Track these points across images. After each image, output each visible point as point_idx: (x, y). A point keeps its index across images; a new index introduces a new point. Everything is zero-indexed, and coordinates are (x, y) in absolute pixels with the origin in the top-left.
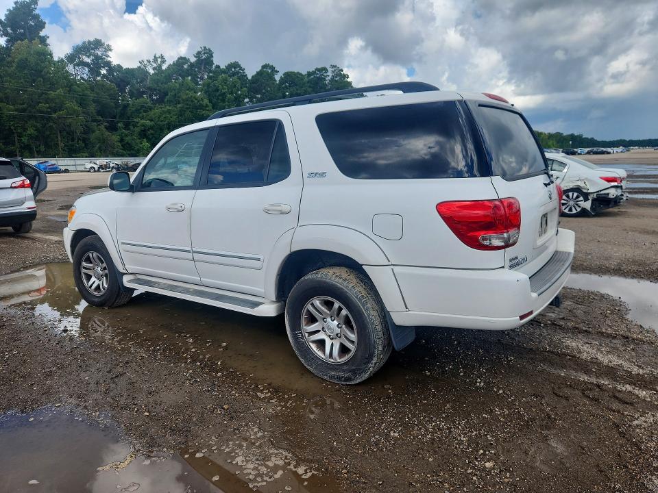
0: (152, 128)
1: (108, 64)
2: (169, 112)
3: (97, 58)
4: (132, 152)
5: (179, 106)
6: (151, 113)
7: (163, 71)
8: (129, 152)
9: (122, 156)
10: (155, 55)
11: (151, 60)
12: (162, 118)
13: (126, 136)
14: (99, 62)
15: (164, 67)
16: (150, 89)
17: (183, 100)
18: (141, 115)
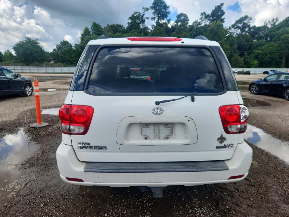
0: (261, 54)
1: (249, 26)
2: (272, 46)
3: (245, 24)
4: (249, 66)
5: (279, 42)
6: (263, 47)
7: (276, 26)
8: (247, 66)
9: (243, 67)
10: (273, 18)
11: (271, 21)
12: (268, 49)
13: (248, 58)
14: (245, 25)
15: (277, 24)
16: (266, 35)
17: (282, 39)
18: (258, 48)
